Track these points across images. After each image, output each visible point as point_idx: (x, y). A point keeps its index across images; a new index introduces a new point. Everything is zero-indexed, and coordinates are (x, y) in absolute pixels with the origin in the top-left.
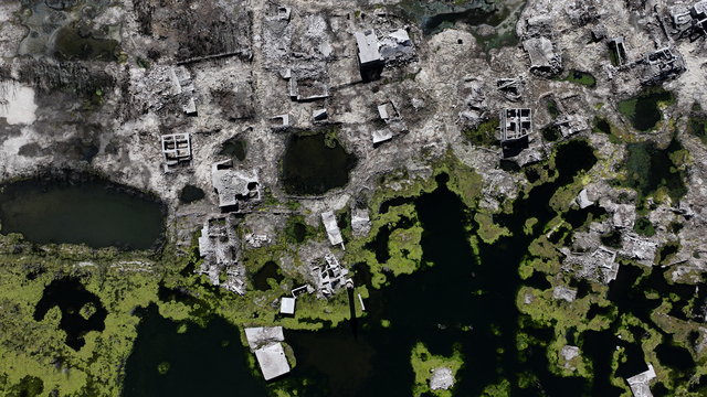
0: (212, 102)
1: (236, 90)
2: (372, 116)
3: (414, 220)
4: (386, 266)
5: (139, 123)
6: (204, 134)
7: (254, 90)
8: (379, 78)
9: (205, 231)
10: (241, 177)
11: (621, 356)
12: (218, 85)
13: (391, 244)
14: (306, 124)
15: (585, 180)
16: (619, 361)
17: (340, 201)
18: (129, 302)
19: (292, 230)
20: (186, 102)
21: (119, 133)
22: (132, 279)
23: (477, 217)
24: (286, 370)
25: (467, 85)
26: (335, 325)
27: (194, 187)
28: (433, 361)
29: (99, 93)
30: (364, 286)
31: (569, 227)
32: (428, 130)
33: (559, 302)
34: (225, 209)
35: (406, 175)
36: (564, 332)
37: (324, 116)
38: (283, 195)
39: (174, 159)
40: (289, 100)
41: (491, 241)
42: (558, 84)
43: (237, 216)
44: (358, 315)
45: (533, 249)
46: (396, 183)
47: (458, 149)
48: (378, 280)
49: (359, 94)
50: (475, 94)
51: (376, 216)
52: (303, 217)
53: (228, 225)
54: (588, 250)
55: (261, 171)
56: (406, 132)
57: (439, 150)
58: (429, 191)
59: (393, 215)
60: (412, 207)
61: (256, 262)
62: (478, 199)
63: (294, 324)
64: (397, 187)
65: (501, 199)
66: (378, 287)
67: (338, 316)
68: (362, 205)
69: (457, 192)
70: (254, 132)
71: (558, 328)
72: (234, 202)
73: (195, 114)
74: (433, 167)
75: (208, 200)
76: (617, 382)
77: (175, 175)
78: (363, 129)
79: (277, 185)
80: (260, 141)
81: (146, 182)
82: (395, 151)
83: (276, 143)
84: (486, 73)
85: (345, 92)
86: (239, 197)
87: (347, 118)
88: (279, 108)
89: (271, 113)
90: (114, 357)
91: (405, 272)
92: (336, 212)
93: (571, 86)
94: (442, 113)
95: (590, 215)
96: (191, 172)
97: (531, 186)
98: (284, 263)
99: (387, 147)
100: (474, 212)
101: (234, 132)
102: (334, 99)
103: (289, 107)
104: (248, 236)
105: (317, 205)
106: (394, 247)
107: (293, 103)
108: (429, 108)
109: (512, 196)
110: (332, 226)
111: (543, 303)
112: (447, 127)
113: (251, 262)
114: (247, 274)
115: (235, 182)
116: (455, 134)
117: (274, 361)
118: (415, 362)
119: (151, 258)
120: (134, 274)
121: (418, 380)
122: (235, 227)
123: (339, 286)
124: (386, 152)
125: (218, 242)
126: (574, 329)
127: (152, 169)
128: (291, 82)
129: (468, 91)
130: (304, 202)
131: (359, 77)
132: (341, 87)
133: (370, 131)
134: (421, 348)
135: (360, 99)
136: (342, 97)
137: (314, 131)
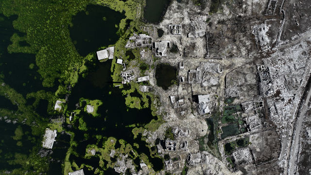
0: (191, 43)
1: (195, 51)
2: (180, 97)
3: (143, 107)
4: (129, 95)
5: (187, 17)
6: (180, 39)
7: (194, 57)
8: (193, 101)
9: (148, 36)
10: (164, 50)
11: (90, 168)
12: (197, 46)
13: (136, 98)
14: (180, 74)
15: (150, 166)
16: (89, 168)
17: (152, 82)
18: (127, 9)
19: (144, 65)
20: (192, 34)
21: (184, 10)
22: (134, 11)
23: (141, 128)
24: (99, 59)
25: (187, 131)
26: (112, 76)
27: (163, 34)
28: (96, 107)
29: (199, 4)
30: (123, 87)
31: (134, 159)
32: (173, 116)
33: (110, 151)
34: (154, 44)
35: (158, 106)
36: (100, 151)
37: (182, 81)
38: (157, 64)
39: (173, 28)
40: (189, 69)
41: (133, 131)
42: (184, 162)
43: (151, 48)
44: (114, 84)
45: (129, 145)
47: (165, 125)
48: (124, 92)
49: (188, 93)
50: (184, 133)
51: (146, 94)
52: (148, 70)
53: (148, 44)
54: (126, 164)
55: (166, 57)
56: (173, 108)
57: (166, 118)
58: (152, 113)
59: (145, 100)
60: (147, 106)
62: (147, 129)
63: (113, 63)
64: (155, 102)
65: (146, 137)
66: (122, 92)
67: (114, 77)
68: (150, 90)
69: (151, 122)
70: (179, 56)
71: (102, 149)
72: (156, 47)
73: (188, 37)
74: (160, 116)
75: (158, 38)
76: (82, 166)
77: (167, 28)
78: (176, 93)
79: (160, 62)
80: (176, 58)
81: (166, 18)
82: (167, 103)
83: (175, 63)
84: (191, 138)
85: (190, 89)
86: (158, 49)
87: (180, 88)
88: (187, 65)
89: (185, 63)
90: (110, 3)
91: (126, 101)
92: (149, 81)
93: (183, 167)
94: (178, 121)
95: (137, 166)
96: (168, 34)
97: (150, 148)
98: (134, 62)
99: (169, 101)
100: (143, 127)
101: (180, 49)
102: (187, 85)
103: (186, 69)
104: (144, 51)
105: (152, 75)
106: (135, 99)
108: (181, 117)
109: (147, 141)
110: (144, 79)
111: (110, 146)
112: (173, 122)
113: (135, 51)
114: (132, 49)
115: (163, 48)
116: (171, 124)
117: (103, 55)
118: (97, 101)
119: (141, 18)
120: (136, 12)
121: (91, 101)
122: (148, 47)
123: (124, 79)
124: (167, 100)
125: (144, 40)
126: (101, 155)
127: (171, 20)
128: (195, 70)
129: (185, 131)
130: (153, 71)
131: (194, 94)
132: (191, 87)
133: (175, 95)
134: (101, 103)
135: (187, 93)
136: (188, 87)
137: (177, 76)
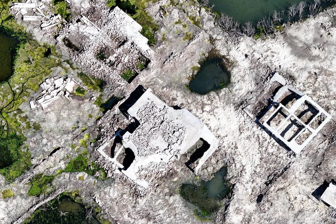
61: (28, 62)
79: (91, 195)
101: (235, 219)
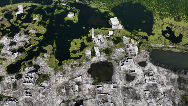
0: (140, 95)
1: (131, 100)
2: (81, 86)
3: (71, 53)
4: (82, 41)
5: (165, 89)
6: (141, 83)
7: (124, 99)
9: (137, 53)
10: (127, 67)
11: (23, 18)
12: (138, 102)
13: (80, 46)
14: (105, 85)
15: (14, 61)
16: (24, 16)
17: (95, 60)
18: (156, 36)
20: (150, 95)
21: (172, 86)
23: (52, 52)
24: (111, 19)
25: (44, 96)
26: (98, 28)
27: (142, 66)
28: (73, 19)
30: (89, 36)
31: (24, 48)
32: (62, 81)
33: (35, 30)
35: (72, 66)
36: (36, 23)
37: (98, 87)
38: (113, 62)
40: (111, 94)
41: (49, 45)
42: (9, 95)
43: (127, 57)
45: (37, 43)
46: (76, 64)
47: (52, 73)
49: (85, 96)
50: (42, 92)
51: (83, 55)
52: (106, 55)
53: (130, 54)
54: (21, 41)
55: (120, 70)
56: (69, 80)
57: (59, 73)
58: (65, 61)
59: (78, 54)
60: (72, 56)
61: (120, 44)
62: (50, 57)
63: (109, 29)
64: (75, 62)
65: (43, 57)
66: (85, 36)
69: (56, 60)
70: (123, 83)
71: (37, 24)
72: (129, 60)
73: (145, 91)
74: (62, 68)
75: (137, 62)
76: (26, 13)
77: (149, 70)
78: (84, 82)
79: (115, 65)
80: (121, 80)
81: (158, 69)
82: (74, 74)
83: (115, 79)
86: (127, 61)
87: (90, 86)
88: (115, 92)
89: (118, 90)
90: (157, 25)
91: (77, 39)
92: (96, 56)
93: (4, 94)
95: (16, 51)
96: (144, 71)
97: (32, 60)
98: (112, 43)
99: (77, 75)
100: (52, 54)
101: (131, 84)
102: (94, 94)
103: (111, 92)
104: (123, 51)
105: (102, 58)
106: (79, 46)
107: (109, 93)
109: (39, 57)
110: (97, 52)
111: (39, 30)
112: (54, 81)
113: (122, 44)
114: (123, 41)
115: (129, 66)
116: (53, 79)
118: (77, 19)
119: (152, 47)
120: (156, 43)
121: (77, 16)
122: (127, 54)
123: (96, 37)
124: (77, 74)
125: (132, 49)
126: (33, 24)
127: (157, 73)
128: (111, 101)
129: (44, 93)
130: (106, 59)
131: (84, 102)
132: (91, 98)
133: (82, 81)
135: (85, 94)
136: (91, 95)
137: (102, 83)
